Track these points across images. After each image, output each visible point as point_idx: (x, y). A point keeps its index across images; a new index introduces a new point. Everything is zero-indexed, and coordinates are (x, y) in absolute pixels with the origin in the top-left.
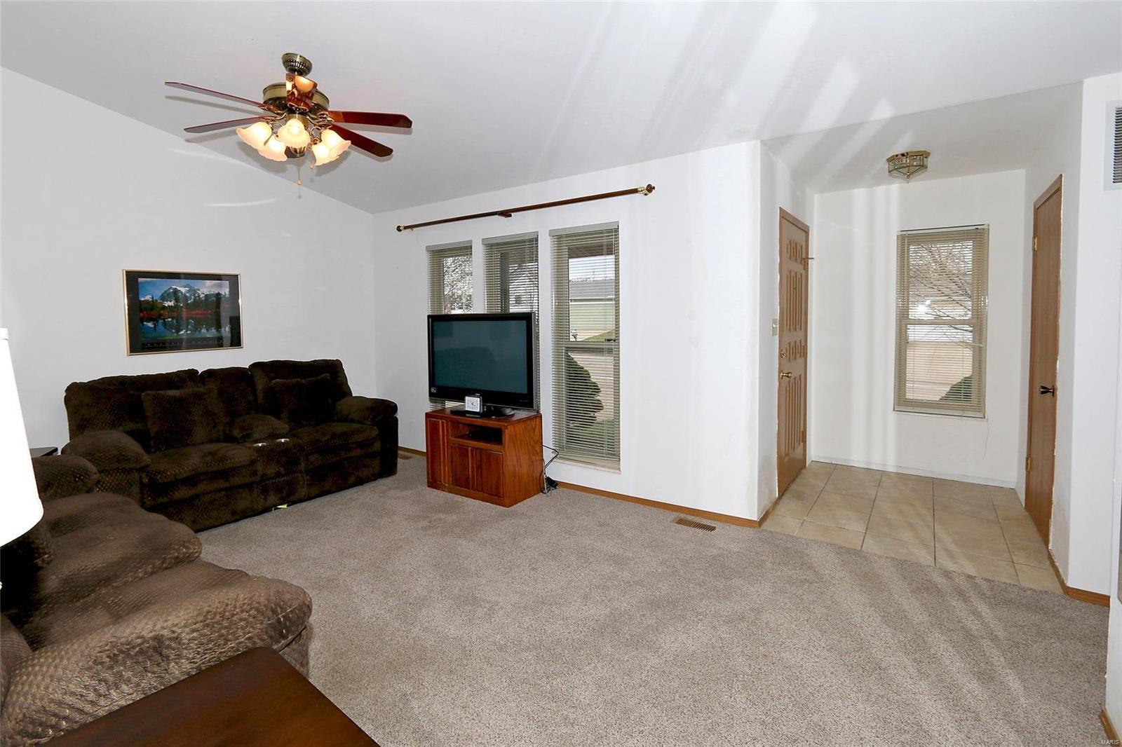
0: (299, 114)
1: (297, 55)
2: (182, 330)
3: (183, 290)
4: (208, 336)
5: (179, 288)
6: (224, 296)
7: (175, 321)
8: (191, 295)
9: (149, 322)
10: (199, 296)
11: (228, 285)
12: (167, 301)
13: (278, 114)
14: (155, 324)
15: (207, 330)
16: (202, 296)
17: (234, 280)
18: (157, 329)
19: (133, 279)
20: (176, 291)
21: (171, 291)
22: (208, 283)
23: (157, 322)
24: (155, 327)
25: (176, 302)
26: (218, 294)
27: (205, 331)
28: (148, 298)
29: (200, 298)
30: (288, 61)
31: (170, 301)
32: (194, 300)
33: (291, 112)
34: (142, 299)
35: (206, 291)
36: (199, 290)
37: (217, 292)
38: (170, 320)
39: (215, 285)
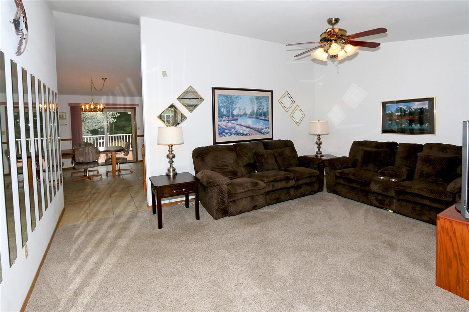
0: (334, 41)
1: (333, 18)
2: (403, 125)
3: (404, 108)
4: (416, 128)
5: (402, 107)
6: (425, 109)
7: (400, 121)
8: (408, 110)
9: (390, 121)
10: (412, 110)
11: (428, 103)
12: (397, 113)
13: (326, 43)
14: (392, 122)
15: (415, 125)
16: (413, 109)
17: (431, 101)
18: (393, 124)
19: (384, 104)
20: (401, 108)
21: (399, 108)
22: (417, 103)
23: (393, 121)
24: (392, 124)
25: (401, 113)
26: (422, 108)
27: (414, 126)
28: (390, 112)
29: (412, 111)
30: (330, 22)
31: (398, 113)
32: (409, 111)
33: (331, 41)
34: (387, 112)
35: (416, 107)
36: (412, 107)
37: (421, 107)
38: (398, 120)
39: (420, 104)
